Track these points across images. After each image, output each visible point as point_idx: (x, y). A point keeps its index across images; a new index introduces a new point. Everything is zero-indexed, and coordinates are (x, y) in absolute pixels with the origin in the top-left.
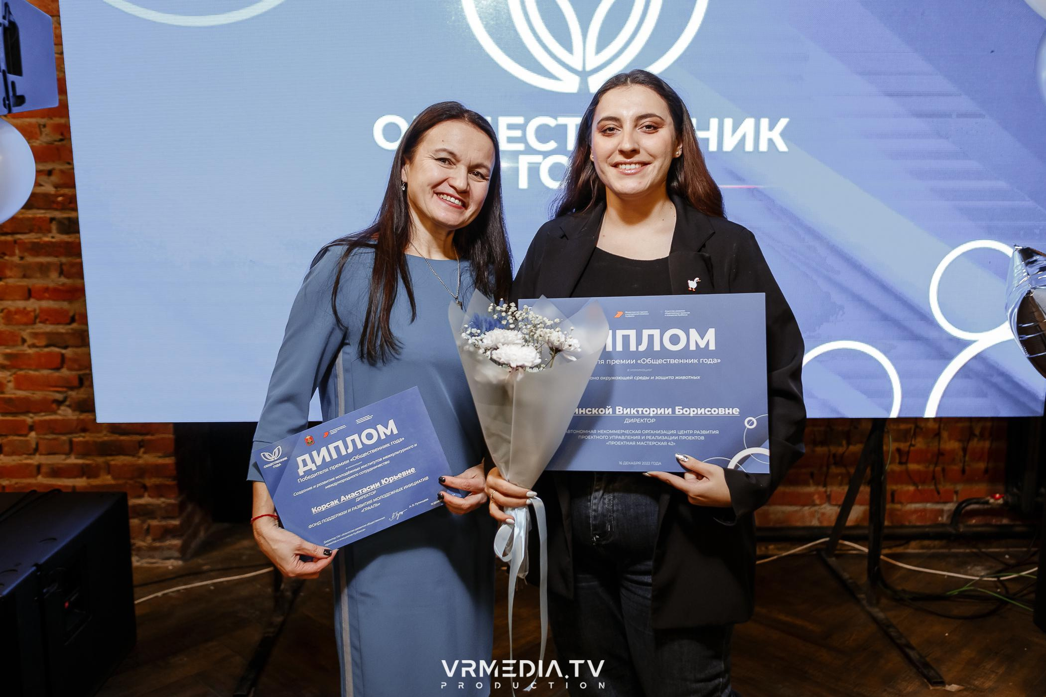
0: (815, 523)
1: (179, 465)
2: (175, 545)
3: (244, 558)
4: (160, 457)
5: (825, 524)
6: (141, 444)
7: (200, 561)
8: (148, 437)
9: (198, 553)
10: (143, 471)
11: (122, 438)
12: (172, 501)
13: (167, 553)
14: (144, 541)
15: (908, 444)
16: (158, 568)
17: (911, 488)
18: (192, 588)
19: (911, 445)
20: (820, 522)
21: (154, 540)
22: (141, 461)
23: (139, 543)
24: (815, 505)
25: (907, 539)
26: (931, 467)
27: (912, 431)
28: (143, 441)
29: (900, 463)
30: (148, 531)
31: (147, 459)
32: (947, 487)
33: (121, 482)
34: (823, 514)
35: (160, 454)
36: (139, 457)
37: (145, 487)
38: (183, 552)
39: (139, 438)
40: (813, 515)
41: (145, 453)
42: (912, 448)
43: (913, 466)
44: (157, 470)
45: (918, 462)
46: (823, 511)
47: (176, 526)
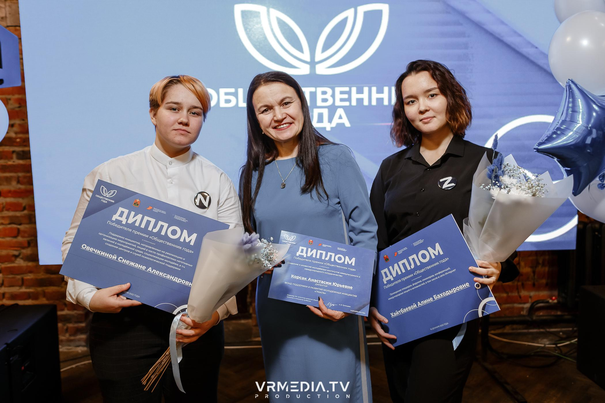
2: (83, 338)
11: (52, 276)
12: (81, 312)
13: (78, 343)
16: (73, 352)
17: (505, 295)
21: (70, 335)
22: (63, 290)
23: (63, 337)
25: (504, 324)
26: (516, 283)
30: (67, 330)
32: (525, 293)
33: (51, 302)
36: (62, 287)
37: (65, 304)
47: (83, 327)
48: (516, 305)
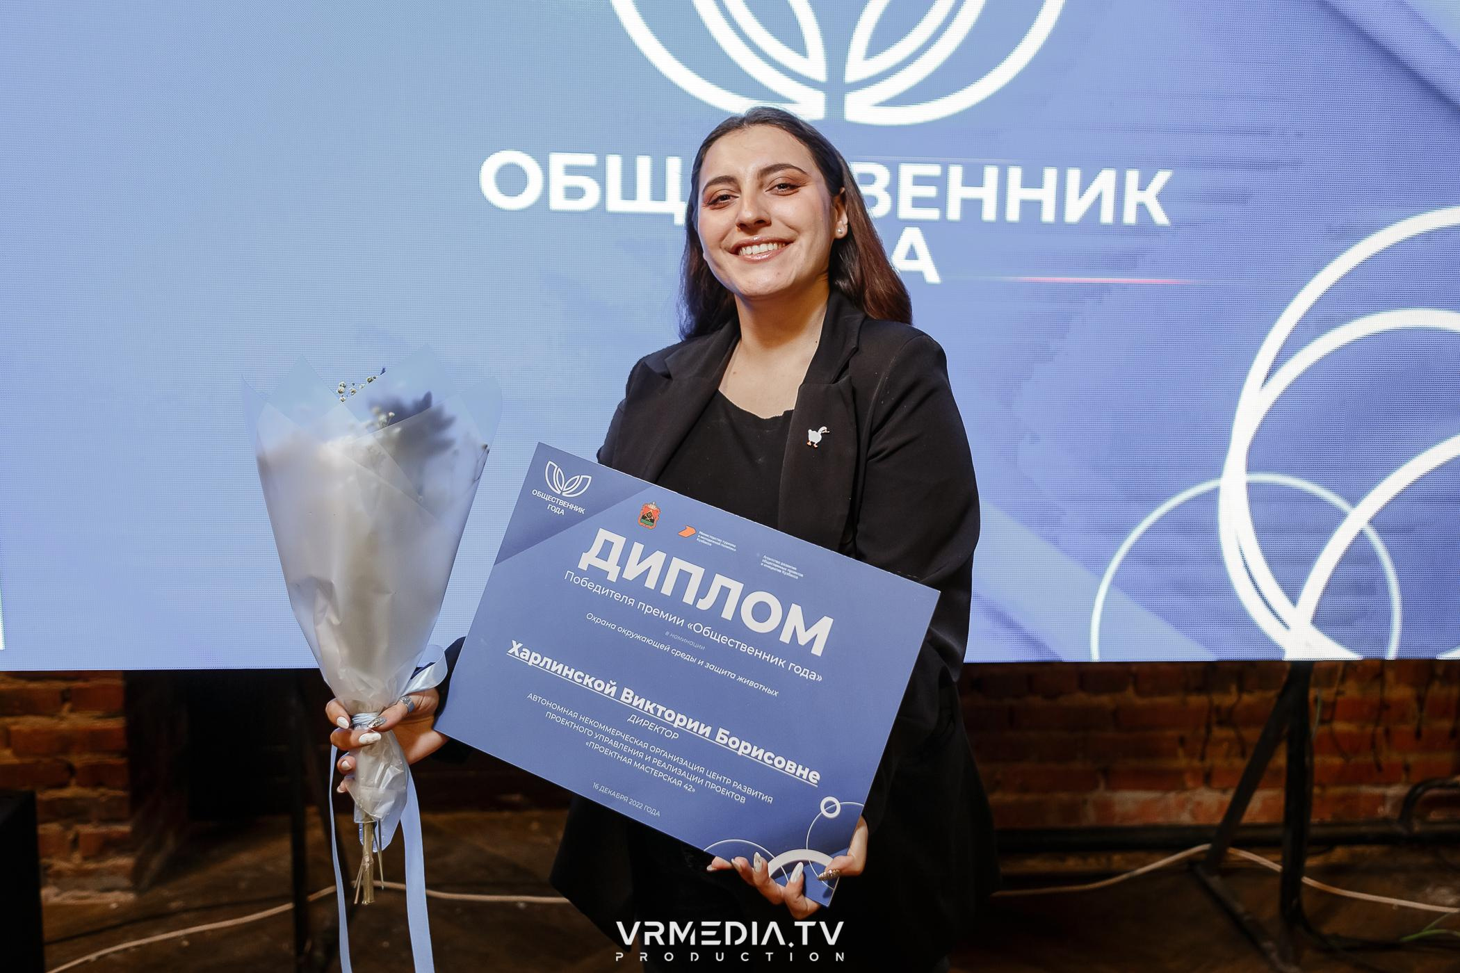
0: (1186, 818)
1: (132, 731)
2: (123, 867)
3: (243, 885)
4: (99, 718)
5: (1202, 821)
6: (65, 697)
7: (166, 893)
8: (79, 684)
9: (162, 878)
10: (67, 742)
11: (33, 685)
12: (120, 793)
13: (107, 881)
14: (67, 860)
15: (1334, 690)
16: (93, 906)
17: (1336, 761)
18: (150, 944)
19: (1338, 693)
20: (1193, 814)
21: (85, 858)
22: (64, 725)
23: (60, 864)
24: (1183, 788)
25: (1328, 843)
26: (1370, 729)
27: (1340, 673)
28: (69, 690)
29: (1322, 722)
30: (75, 843)
31: (74, 721)
32: (1392, 757)
33: (28, 760)
34: (1199, 804)
35: (99, 713)
36: (62, 719)
37: (71, 769)
38: (136, 877)
39: (61, 685)
40: (1182, 805)
41: (72, 711)
42: (1340, 698)
43: (1341, 727)
44: (94, 740)
45: (1349, 720)
46: (1197, 798)
47: (124, 834)
48: (1368, 790)
